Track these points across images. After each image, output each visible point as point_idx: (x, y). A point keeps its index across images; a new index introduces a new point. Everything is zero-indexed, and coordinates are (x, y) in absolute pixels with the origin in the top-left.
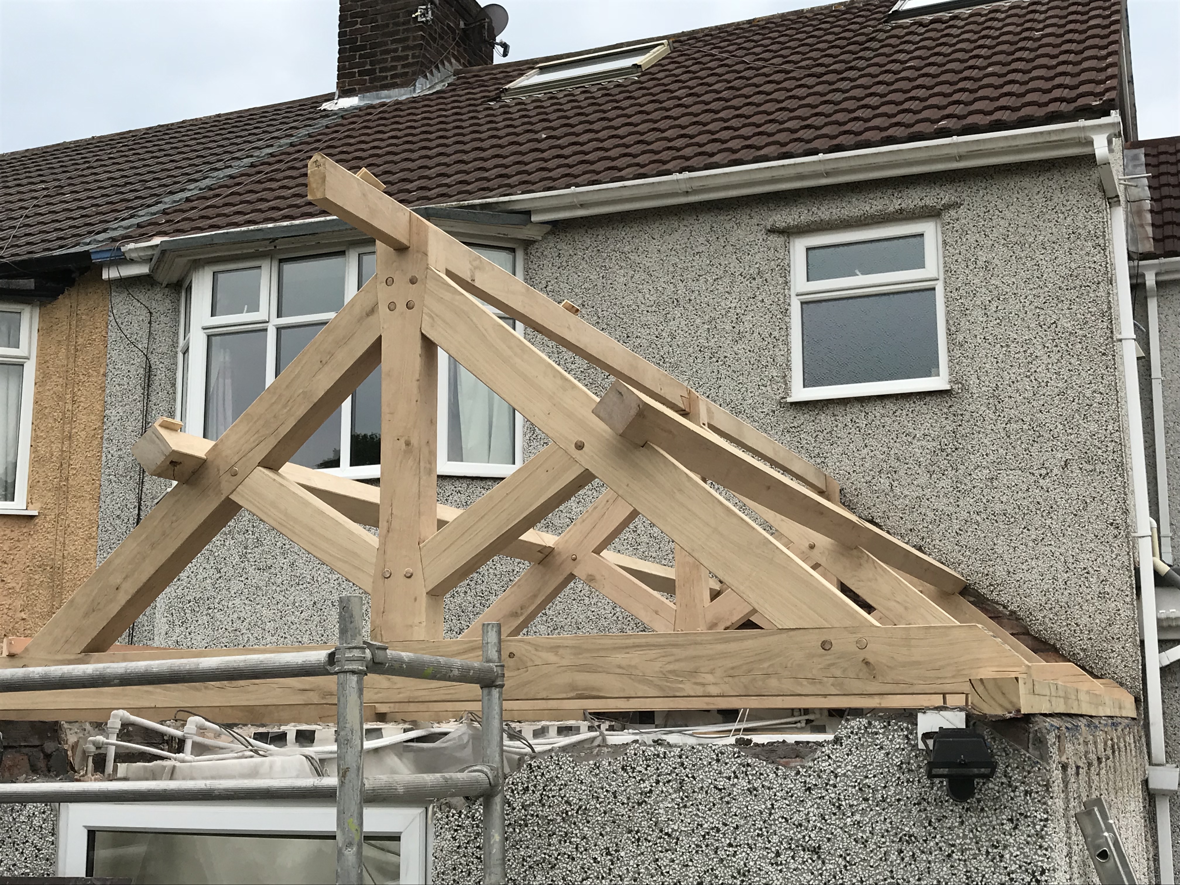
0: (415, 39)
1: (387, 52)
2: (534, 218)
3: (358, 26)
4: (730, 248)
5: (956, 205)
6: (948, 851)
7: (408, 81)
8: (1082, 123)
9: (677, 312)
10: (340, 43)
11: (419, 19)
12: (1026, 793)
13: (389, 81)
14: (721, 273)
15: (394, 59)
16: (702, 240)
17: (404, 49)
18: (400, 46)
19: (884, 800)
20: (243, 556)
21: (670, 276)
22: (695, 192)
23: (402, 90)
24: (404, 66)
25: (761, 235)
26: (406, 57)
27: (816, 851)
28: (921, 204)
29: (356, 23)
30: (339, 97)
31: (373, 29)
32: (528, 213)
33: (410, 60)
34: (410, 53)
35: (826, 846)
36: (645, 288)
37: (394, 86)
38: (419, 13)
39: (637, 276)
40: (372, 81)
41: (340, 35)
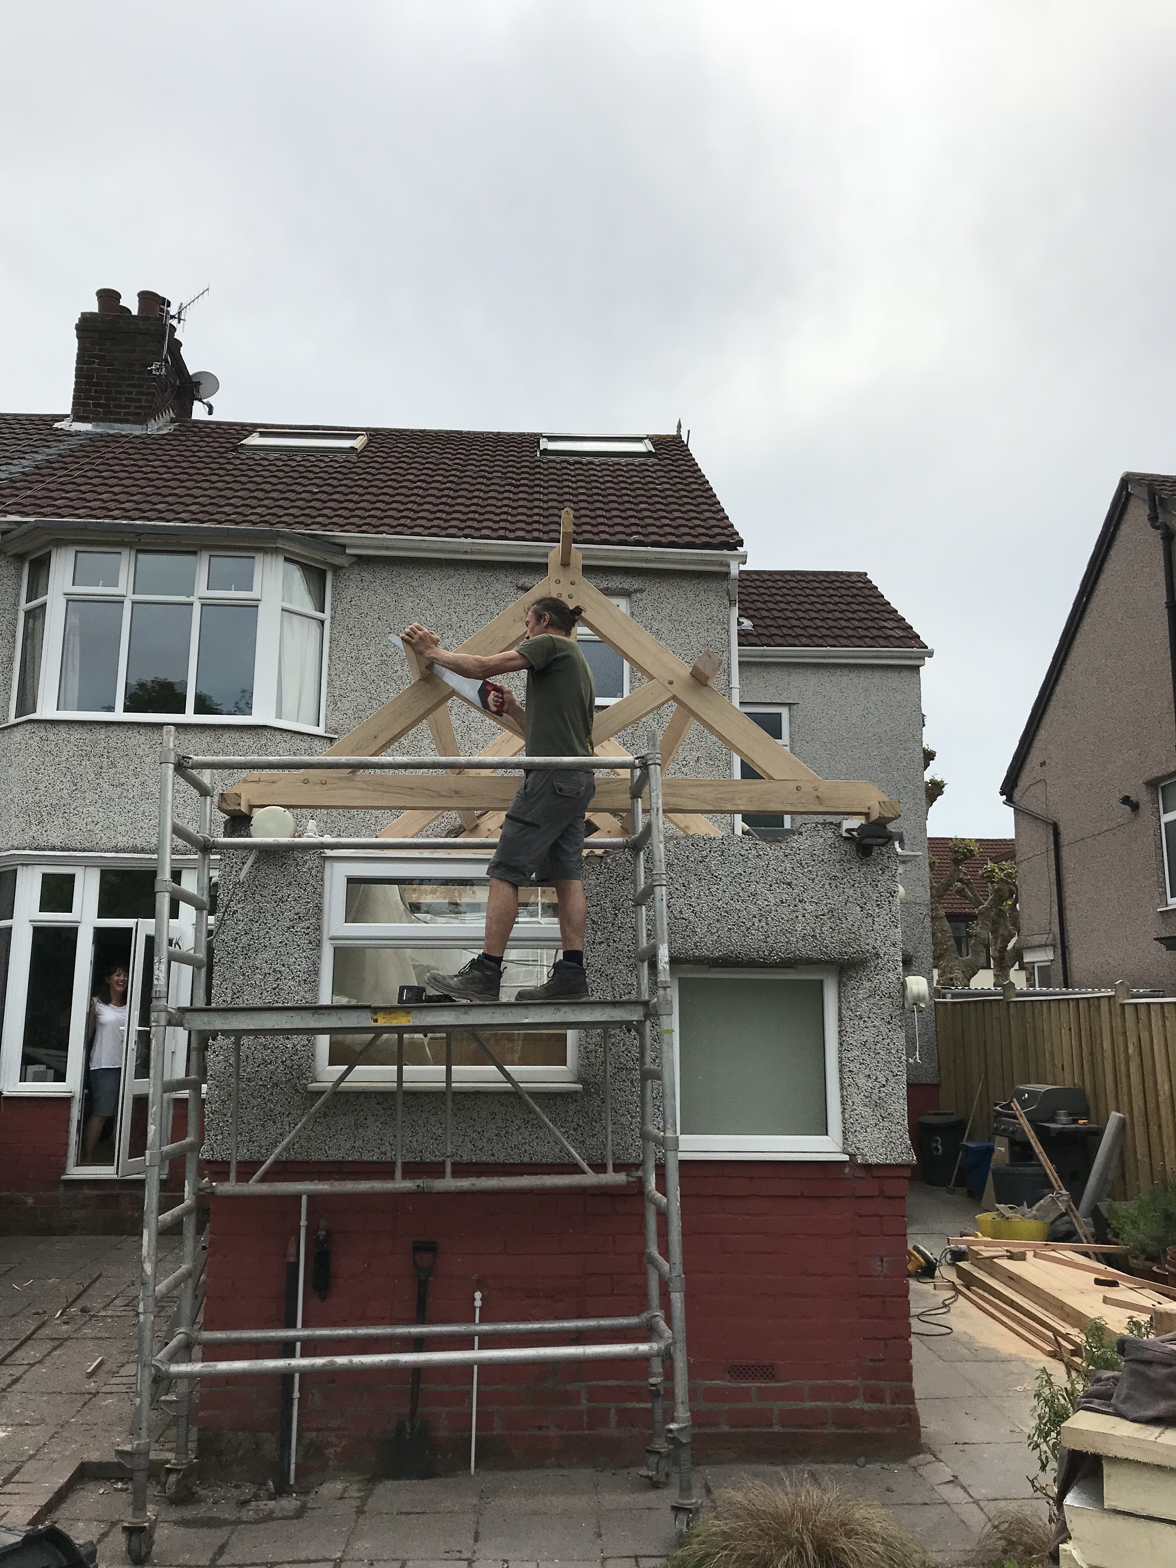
0: (149, 387)
1: (122, 393)
2: (348, 551)
3: (95, 366)
4: (490, 595)
5: (641, 591)
6: (852, 883)
7: (141, 420)
8: (725, 552)
9: (451, 633)
10: (77, 376)
11: (154, 372)
12: (889, 857)
13: (122, 416)
14: (484, 611)
15: (127, 399)
16: (471, 586)
17: (138, 393)
18: (134, 390)
19: (823, 860)
20: (98, 775)
21: (447, 608)
22: (472, 553)
23: (134, 426)
24: (137, 407)
25: (513, 590)
26: (140, 401)
27: (789, 884)
28: (620, 586)
29: (94, 363)
30: (73, 421)
31: (109, 371)
32: (344, 546)
33: (143, 404)
34: (144, 398)
35: (795, 882)
36: (428, 613)
37: (127, 421)
38: (153, 367)
39: (421, 604)
40: (105, 413)
41: (77, 369)
